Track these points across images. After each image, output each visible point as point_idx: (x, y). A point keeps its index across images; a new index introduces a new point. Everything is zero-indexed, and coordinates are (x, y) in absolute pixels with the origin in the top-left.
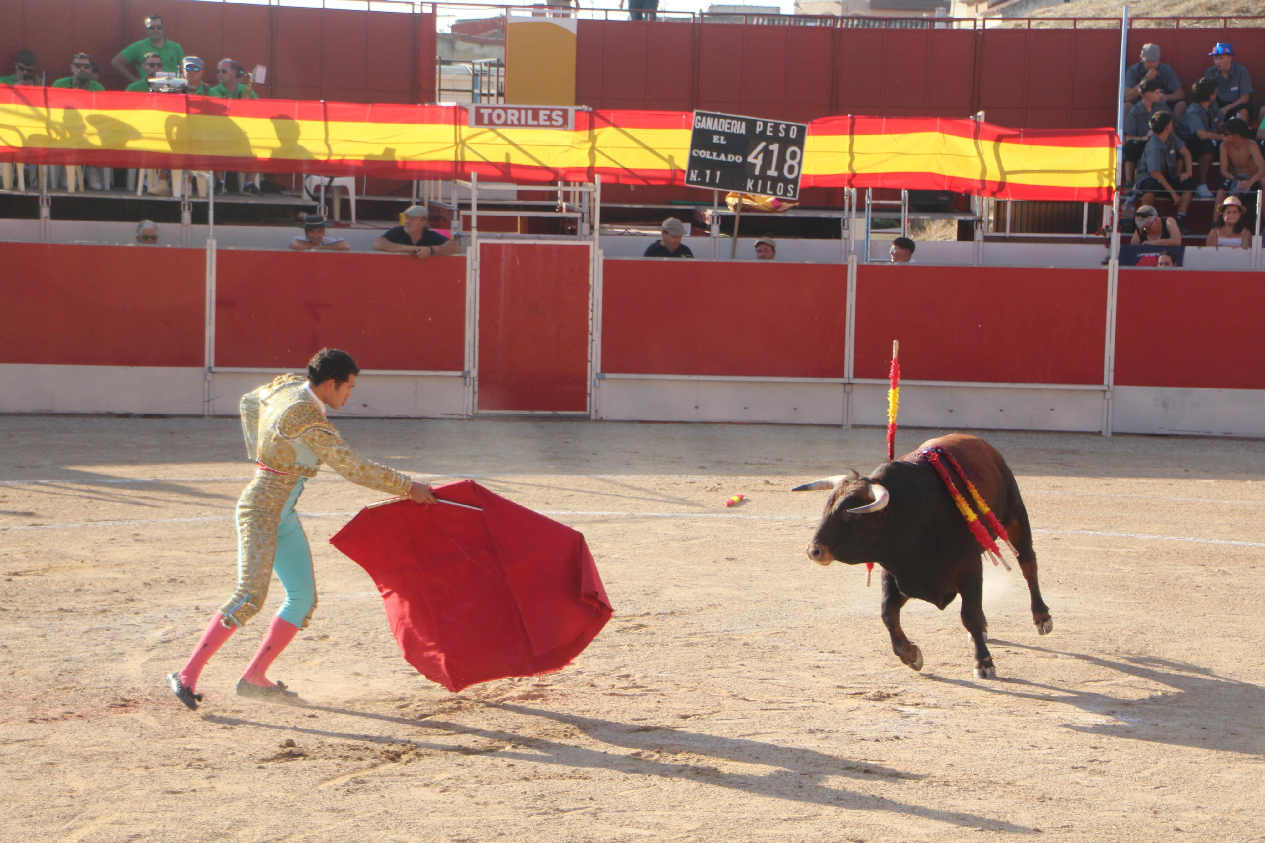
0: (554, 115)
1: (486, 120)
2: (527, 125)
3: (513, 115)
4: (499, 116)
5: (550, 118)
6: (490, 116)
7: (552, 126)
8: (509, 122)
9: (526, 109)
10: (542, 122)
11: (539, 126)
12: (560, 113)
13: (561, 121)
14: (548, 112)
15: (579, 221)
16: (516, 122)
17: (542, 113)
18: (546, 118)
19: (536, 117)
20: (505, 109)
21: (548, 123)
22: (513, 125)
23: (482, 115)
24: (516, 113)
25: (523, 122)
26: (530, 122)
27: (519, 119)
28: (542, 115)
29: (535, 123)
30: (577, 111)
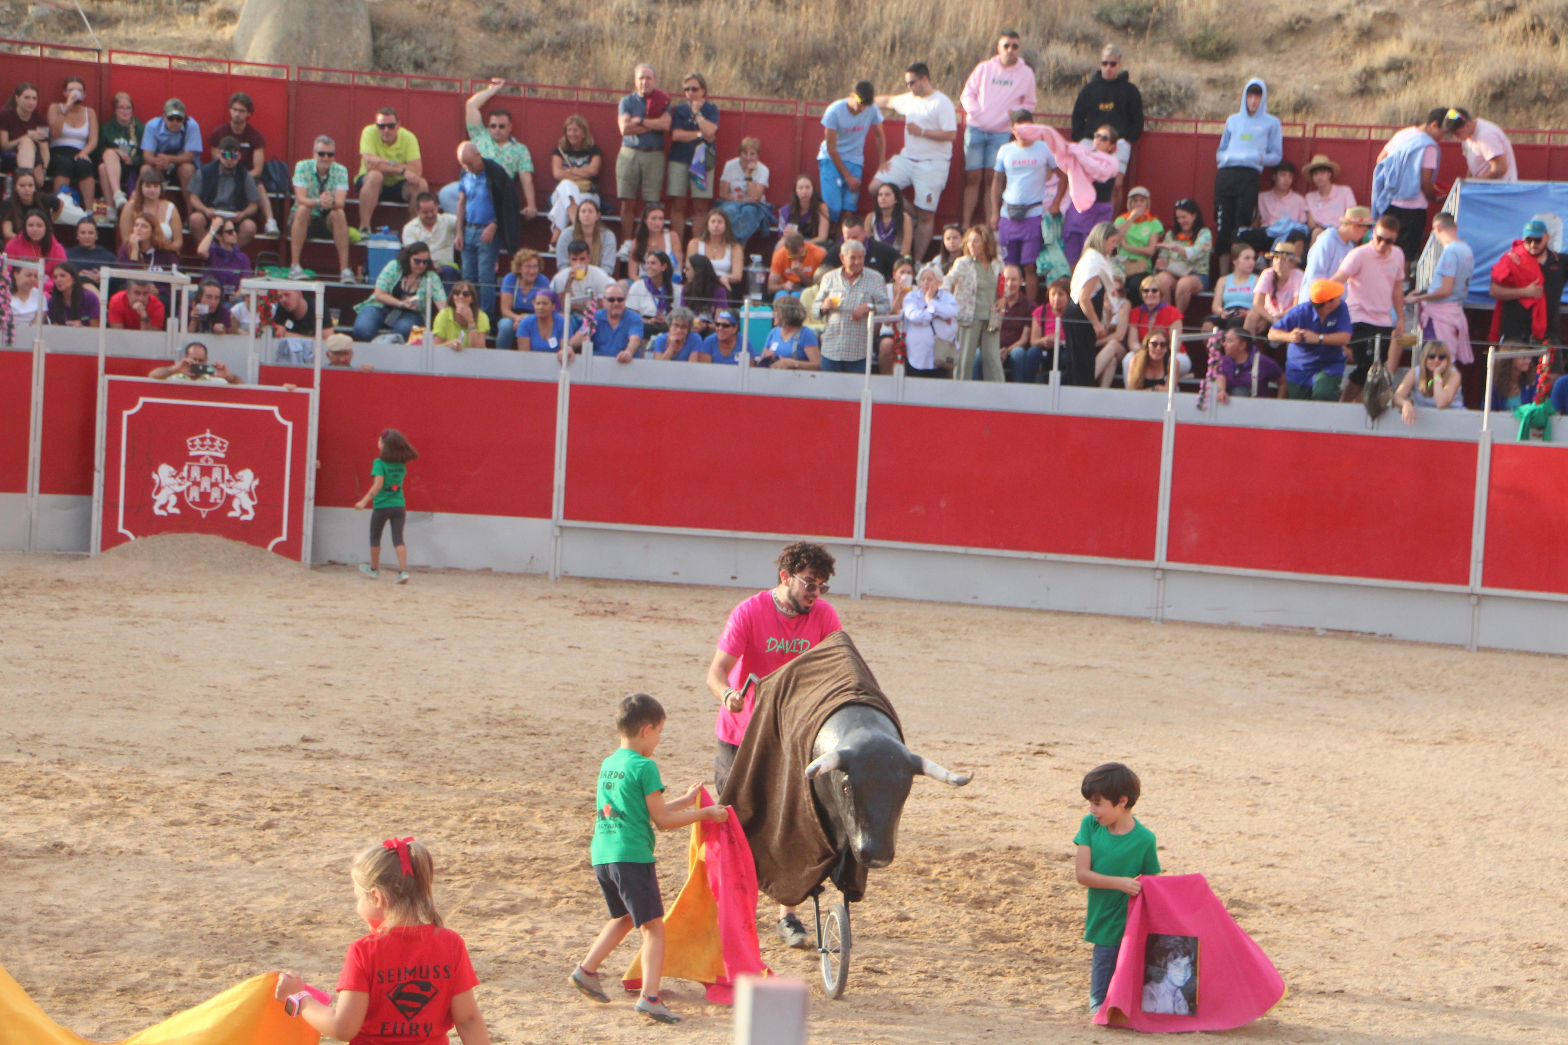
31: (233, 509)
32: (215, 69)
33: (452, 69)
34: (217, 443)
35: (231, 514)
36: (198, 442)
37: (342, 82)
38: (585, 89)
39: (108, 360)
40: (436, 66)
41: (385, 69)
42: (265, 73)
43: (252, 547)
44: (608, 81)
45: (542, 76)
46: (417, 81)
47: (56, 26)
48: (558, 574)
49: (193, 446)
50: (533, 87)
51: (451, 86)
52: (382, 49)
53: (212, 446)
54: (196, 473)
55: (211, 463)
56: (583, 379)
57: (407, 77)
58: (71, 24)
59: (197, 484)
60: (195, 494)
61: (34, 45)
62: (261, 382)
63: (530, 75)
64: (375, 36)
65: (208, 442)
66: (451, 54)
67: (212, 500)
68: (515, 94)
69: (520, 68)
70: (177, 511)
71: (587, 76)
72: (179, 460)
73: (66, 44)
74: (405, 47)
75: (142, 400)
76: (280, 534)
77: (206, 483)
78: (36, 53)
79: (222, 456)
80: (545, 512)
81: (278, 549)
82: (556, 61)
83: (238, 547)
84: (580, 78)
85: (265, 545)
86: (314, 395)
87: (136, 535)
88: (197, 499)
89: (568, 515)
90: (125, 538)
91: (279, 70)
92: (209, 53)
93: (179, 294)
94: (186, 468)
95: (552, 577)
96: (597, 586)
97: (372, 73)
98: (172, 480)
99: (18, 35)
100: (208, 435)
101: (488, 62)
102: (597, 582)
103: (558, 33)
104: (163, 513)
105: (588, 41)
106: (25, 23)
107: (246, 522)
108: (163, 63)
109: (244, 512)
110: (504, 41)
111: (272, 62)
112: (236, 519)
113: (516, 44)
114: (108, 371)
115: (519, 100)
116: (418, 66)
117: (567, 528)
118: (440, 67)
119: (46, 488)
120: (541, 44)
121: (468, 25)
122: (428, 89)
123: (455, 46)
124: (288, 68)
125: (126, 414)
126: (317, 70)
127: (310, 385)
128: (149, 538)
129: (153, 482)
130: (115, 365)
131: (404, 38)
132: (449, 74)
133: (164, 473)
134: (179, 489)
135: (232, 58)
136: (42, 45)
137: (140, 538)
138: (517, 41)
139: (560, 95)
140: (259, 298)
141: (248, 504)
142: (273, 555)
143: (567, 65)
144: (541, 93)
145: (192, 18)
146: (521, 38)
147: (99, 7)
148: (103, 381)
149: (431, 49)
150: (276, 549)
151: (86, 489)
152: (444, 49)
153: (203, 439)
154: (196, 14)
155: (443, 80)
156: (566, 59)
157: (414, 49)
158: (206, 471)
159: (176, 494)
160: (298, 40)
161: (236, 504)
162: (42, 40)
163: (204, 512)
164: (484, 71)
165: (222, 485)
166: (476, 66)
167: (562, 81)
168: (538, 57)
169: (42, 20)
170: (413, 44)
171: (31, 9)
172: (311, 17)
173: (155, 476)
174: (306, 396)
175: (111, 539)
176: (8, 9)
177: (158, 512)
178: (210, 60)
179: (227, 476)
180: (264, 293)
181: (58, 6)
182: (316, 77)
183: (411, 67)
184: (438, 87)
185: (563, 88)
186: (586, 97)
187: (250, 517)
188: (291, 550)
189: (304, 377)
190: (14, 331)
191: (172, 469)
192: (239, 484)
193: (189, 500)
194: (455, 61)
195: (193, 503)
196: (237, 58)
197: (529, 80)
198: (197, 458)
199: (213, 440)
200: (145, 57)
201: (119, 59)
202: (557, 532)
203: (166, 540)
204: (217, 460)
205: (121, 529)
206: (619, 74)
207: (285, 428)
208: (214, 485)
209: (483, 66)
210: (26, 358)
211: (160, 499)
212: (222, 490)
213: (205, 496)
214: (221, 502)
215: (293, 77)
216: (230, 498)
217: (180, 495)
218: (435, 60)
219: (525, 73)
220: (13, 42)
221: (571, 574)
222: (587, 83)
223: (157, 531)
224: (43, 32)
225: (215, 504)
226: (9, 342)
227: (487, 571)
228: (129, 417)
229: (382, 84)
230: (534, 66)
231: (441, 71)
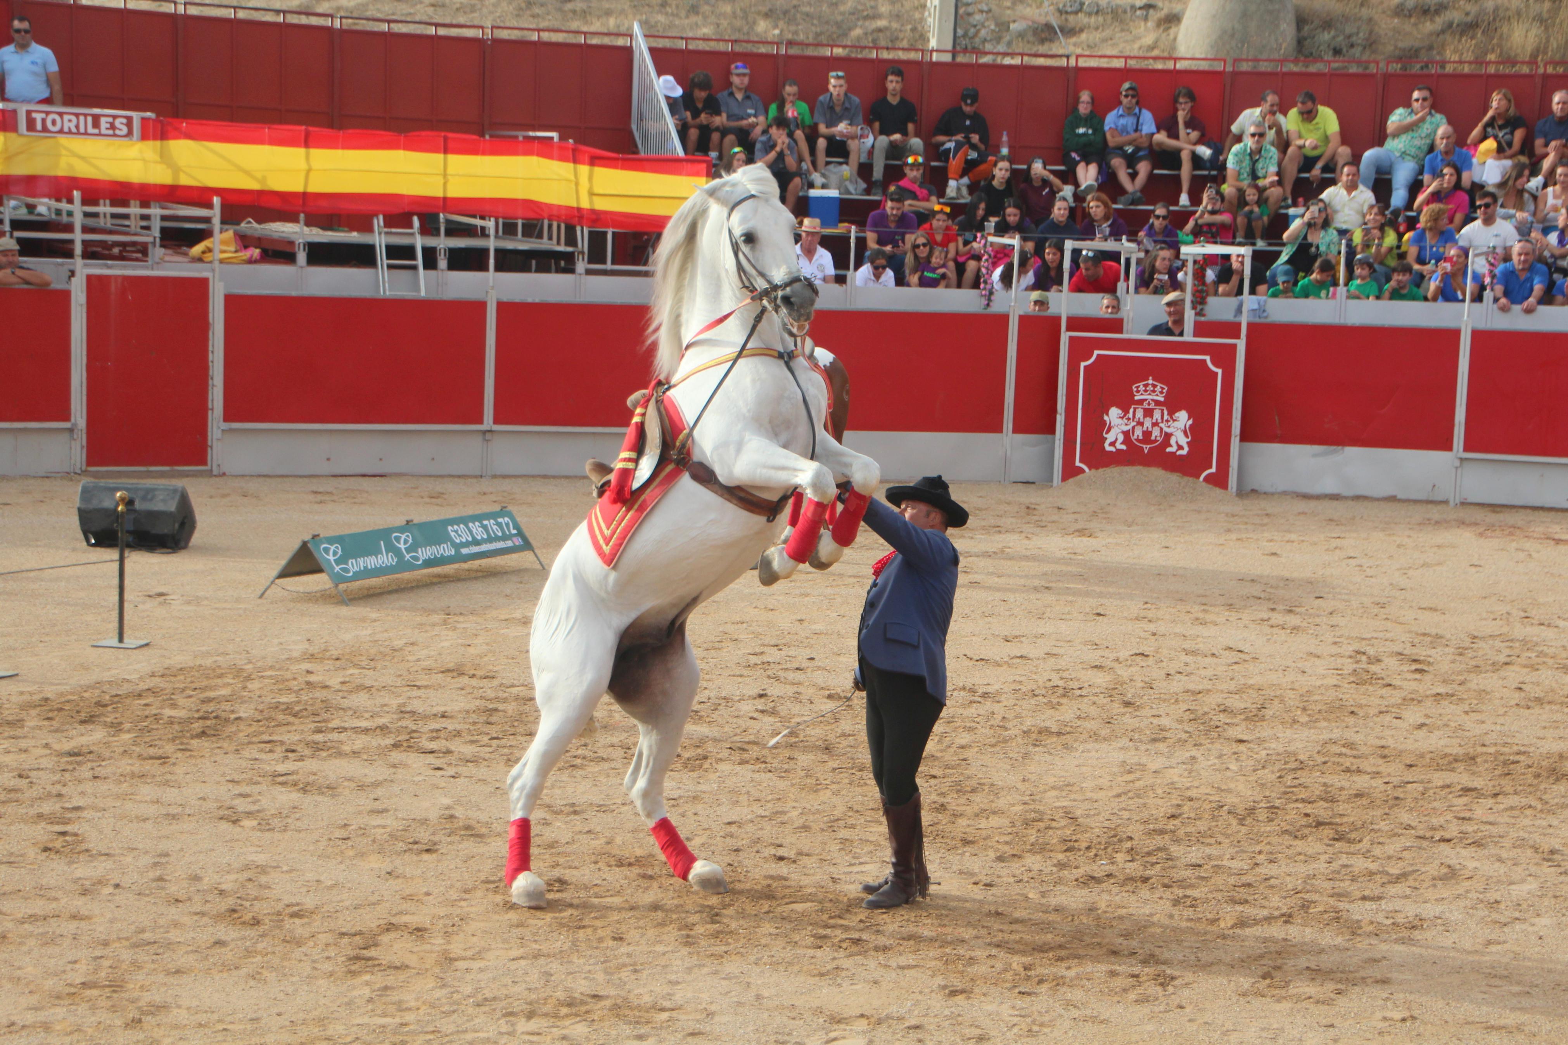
0: (117, 123)
1: (39, 126)
2: (86, 133)
3: (70, 121)
4: (54, 122)
5: (112, 127)
6: (44, 121)
7: (115, 135)
8: (66, 129)
9: (85, 115)
10: (104, 131)
11: (100, 135)
12: (124, 121)
13: (125, 130)
14: (110, 120)
15: (150, 247)
16: (74, 130)
17: (103, 120)
18: (108, 126)
19: (96, 124)
20: (61, 114)
21: (111, 132)
22: (70, 132)
23: (34, 120)
24: (74, 118)
25: (82, 130)
26: (90, 130)
27: (77, 127)
28: (104, 122)
29: (96, 131)
30: (144, 120)
31: (1171, 446)
32: (1159, 66)
33: (1368, 53)
34: (1158, 389)
35: (1169, 450)
36: (1142, 388)
37: (1269, 70)
38: (1490, 62)
39: (1070, 320)
40: (1353, 51)
41: (1306, 57)
42: (1204, 66)
43: (1186, 478)
44: (1513, 54)
45: (1450, 54)
46: (1335, 65)
47: (1031, 39)
48: (1458, 501)
49: (1138, 391)
50: (1443, 63)
51: (1366, 68)
52: (1306, 39)
53: (1154, 391)
54: (1140, 414)
55: (1152, 406)
56: (1482, 326)
57: (1329, 62)
58: (1043, 36)
59: (1141, 424)
60: (1139, 432)
61: (1012, 55)
62: (1195, 335)
63: (1438, 53)
64: (1299, 28)
65: (1150, 388)
66: (1367, 40)
67: (1153, 438)
68: (1425, 71)
69: (1430, 48)
70: (1124, 447)
71: (1493, 51)
72: (1126, 403)
73: (1040, 52)
74: (1326, 36)
75: (1096, 352)
76: (1211, 467)
77: (1148, 423)
78: (1017, 61)
79: (1162, 399)
80: (1446, 445)
81: (1207, 479)
82: (1464, 39)
83: (1174, 478)
84: (1486, 54)
85: (1198, 477)
86: (1241, 345)
87: (1090, 468)
88: (1141, 437)
89: (1467, 449)
90: (1082, 471)
91: (1216, 63)
92: (1155, 53)
93: (1128, 261)
94: (1131, 410)
95: (1452, 503)
96: (1494, 512)
97: (1296, 61)
98: (1120, 421)
99: (1001, 48)
100: (1150, 381)
101: (1401, 45)
102: (1494, 508)
103: (1467, 14)
104: (1112, 449)
105: (1494, 20)
106: (1007, 38)
107: (1181, 456)
108: (1118, 64)
109: (1180, 447)
110: (1415, 25)
111: (1209, 56)
112: (1174, 453)
113: (1429, 27)
114: (1069, 329)
115: (1430, 76)
116: (1337, 52)
117: (1467, 459)
118: (1357, 52)
119: (1018, 429)
120: (1450, 25)
121: (1384, 12)
122: (1345, 71)
123: (1371, 33)
124: (1225, 61)
125: (1083, 364)
126: (1247, 60)
127: (1238, 337)
128: (1101, 470)
129: (1105, 422)
130: (1075, 323)
131: (1324, 29)
132: (1365, 58)
133: (1114, 414)
134: (1126, 428)
135: (1175, 56)
136: (1022, 55)
137: (1093, 471)
138: (1428, 24)
139: (1466, 69)
140: (1195, 262)
141: (1183, 441)
142: (1204, 484)
143: (1474, 42)
144: (1449, 69)
145: (1142, 24)
146: (1432, 21)
147: (1066, 20)
148: (1065, 337)
149: (1349, 37)
150: (1206, 479)
151: (1051, 430)
152: (1361, 35)
153: (1146, 386)
154: (1146, 19)
155: (1359, 62)
156: (1472, 38)
157: (1334, 37)
158: (1148, 413)
159: (1123, 432)
160: (1232, 36)
161: (1173, 441)
162: (1021, 51)
163: (1146, 448)
164: (1397, 52)
165: (1161, 425)
166: (1390, 48)
167: (1469, 56)
168: (1448, 37)
169: (1021, 35)
170: (1333, 33)
171: (1012, 26)
172: (1245, 15)
173: (1106, 418)
174: (1234, 346)
175: (1070, 472)
176: (993, 27)
177: (1108, 448)
178: (1155, 58)
179: (1166, 417)
180: (1200, 258)
181: (1033, 22)
182: (1245, 67)
183: (1331, 53)
184: (1354, 69)
185: (1470, 63)
186: (1492, 70)
187: (1184, 452)
188: (1219, 480)
189: (1232, 329)
190: (992, 297)
191: (1120, 412)
192: (1176, 424)
193: (1133, 438)
194: (1371, 45)
195: (1137, 440)
196: (1180, 55)
197: (1438, 58)
198: (1141, 402)
199: (1154, 386)
200: (1106, 60)
201: (1083, 63)
202: (1457, 463)
203: (1113, 472)
204: (1157, 403)
205: (1078, 463)
206: (1523, 47)
207: (1216, 374)
208: (1155, 424)
209: (1396, 47)
210: (1003, 319)
211: (1110, 437)
212: (1161, 429)
213: (1147, 434)
214: (1160, 439)
215: (1229, 69)
216: (1168, 436)
217: (1126, 434)
218: (1352, 46)
219: (1435, 52)
220: (998, 54)
221: (1469, 500)
222: (1491, 57)
223: (1107, 465)
224: (1021, 44)
225: (1156, 441)
226: (988, 305)
227: (1392, 499)
228: (1085, 367)
229: (1304, 69)
230: (1443, 46)
231: (1357, 55)
